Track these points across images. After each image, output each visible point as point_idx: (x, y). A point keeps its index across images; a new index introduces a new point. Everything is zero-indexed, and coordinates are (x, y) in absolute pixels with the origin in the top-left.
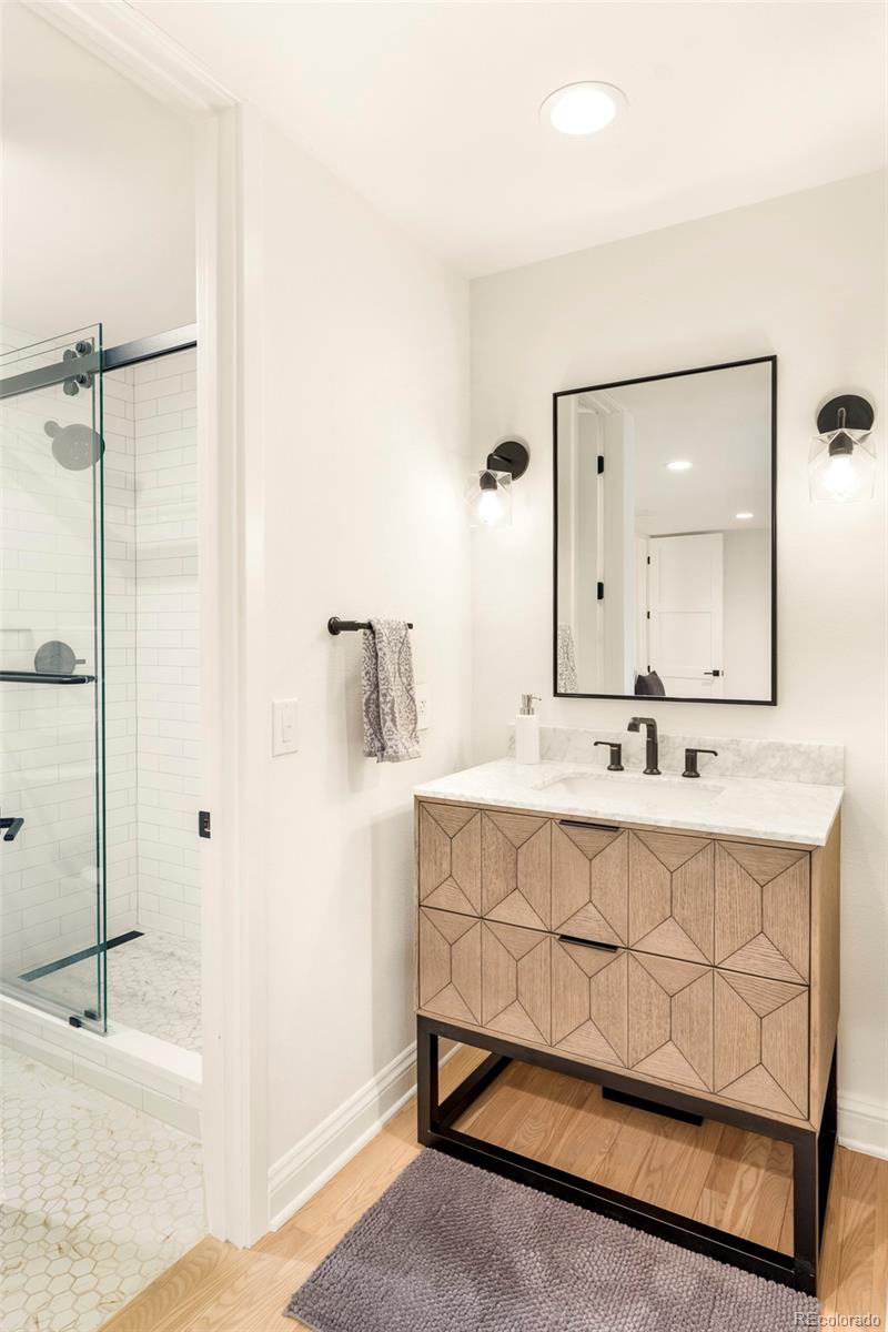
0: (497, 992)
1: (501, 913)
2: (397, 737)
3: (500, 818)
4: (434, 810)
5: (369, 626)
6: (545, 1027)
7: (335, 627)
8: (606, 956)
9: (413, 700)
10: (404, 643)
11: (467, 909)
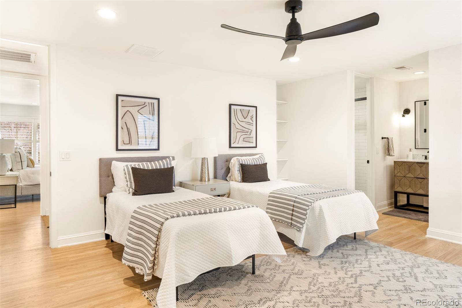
0: (407, 186)
1: (408, 176)
2: (392, 153)
3: (407, 163)
4: (397, 163)
5: (388, 138)
6: (414, 190)
7: (383, 138)
8: (423, 180)
9: (393, 148)
10: (392, 140)
11: (402, 176)
